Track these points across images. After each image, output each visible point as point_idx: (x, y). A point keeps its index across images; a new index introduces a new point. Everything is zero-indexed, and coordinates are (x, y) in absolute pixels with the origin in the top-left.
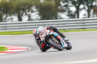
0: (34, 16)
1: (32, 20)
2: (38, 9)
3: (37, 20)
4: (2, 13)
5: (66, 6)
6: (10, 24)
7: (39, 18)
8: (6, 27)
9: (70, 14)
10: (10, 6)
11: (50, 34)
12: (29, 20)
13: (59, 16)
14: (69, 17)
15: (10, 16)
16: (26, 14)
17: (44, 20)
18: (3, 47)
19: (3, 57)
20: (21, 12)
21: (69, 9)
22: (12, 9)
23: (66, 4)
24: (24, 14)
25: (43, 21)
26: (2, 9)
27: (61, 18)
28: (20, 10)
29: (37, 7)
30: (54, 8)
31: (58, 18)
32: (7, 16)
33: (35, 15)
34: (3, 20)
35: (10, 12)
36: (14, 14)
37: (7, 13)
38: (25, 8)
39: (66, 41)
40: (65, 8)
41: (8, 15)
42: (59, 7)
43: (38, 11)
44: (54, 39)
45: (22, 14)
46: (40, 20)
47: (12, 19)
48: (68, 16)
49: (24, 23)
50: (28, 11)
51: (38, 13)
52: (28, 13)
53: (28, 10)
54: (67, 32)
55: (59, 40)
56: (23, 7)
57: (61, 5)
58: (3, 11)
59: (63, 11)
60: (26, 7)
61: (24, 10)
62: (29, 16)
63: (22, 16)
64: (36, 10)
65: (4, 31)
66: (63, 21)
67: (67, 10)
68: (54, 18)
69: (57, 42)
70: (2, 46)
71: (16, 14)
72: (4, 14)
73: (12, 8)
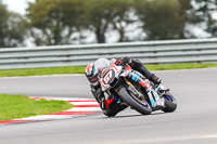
0: (132, 31)
1: (127, 41)
2: (142, 16)
3: (140, 40)
4: (61, 24)
5: (204, 9)
6: (77, 49)
7: (144, 35)
8: (68, 56)
9: (212, 26)
10: (77, 9)
11: (123, 75)
12: (120, 41)
13: (188, 32)
14: (209, 35)
15: (79, 30)
16: (115, 28)
17: (154, 40)
18: (62, 102)
19: (61, 123)
20: (104, 21)
21: (209, 16)
22: (82, 16)
23: (203, 4)
24: (110, 26)
25: (152, 42)
26: (61, 15)
27: (193, 37)
28: (101, 17)
29: (139, 12)
30: (177, 14)
31: (186, 35)
32: (71, 32)
33: (135, 30)
34: (63, 41)
35: (78, 21)
36: (87, 27)
37: (71, 25)
38: (112, 14)
39: (161, 91)
40: (201, 13)
41: (74, 29)
42: (189, 12)
43: (142, 20)
44: (131, 87)
45: (106, 27)
46: (146, 40)
47: (82, 37)
48: (208, 31)
49: (109, 47)
50: (119, 21)
51: (141, 24)
52: (118, 25)
53: (118, 18)
54: (206, 67)
55: (143, 90)
56: (106, 12)
57: (191, 7)
58: (63, 20)
59: (197, 21)
60: (115, 11)
61: (109, 18)
62: (122, 32)
63: (104, 31)
64: (136, 18)
65: (65, 64)
66: (197, 43)
67: (206, 19)
68: (177, 36)
69: (137, 96)
70: (60, 99)
71: (91, 26)
72: (63, 26)
73: (82, 12)
